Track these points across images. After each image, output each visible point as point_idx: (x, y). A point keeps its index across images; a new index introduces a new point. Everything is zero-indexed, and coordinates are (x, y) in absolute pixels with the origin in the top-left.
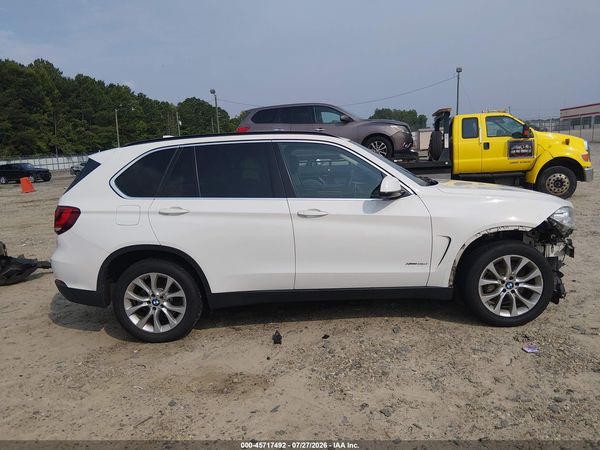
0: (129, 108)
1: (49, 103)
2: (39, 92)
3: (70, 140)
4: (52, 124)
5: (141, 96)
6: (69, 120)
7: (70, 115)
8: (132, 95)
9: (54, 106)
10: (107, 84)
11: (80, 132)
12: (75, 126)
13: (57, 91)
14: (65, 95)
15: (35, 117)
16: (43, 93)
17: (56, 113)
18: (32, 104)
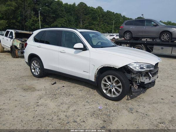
0: (120, 20)
1: (99, 19)
2: (96, 16)
3: (102, 29)
4: (98, 24)
5: (124, 16)
6: (103, 23)
7: (103, 22)
8: (121, 16)
9: (100, 19)
10: (115, 13)
11: (105, 27)
12: (104, 25)
13: (101, 15)
14: (103, 16)
15: (95, 22)
16: (98, 16)
17: (100, 21)
18: (94, 19)
